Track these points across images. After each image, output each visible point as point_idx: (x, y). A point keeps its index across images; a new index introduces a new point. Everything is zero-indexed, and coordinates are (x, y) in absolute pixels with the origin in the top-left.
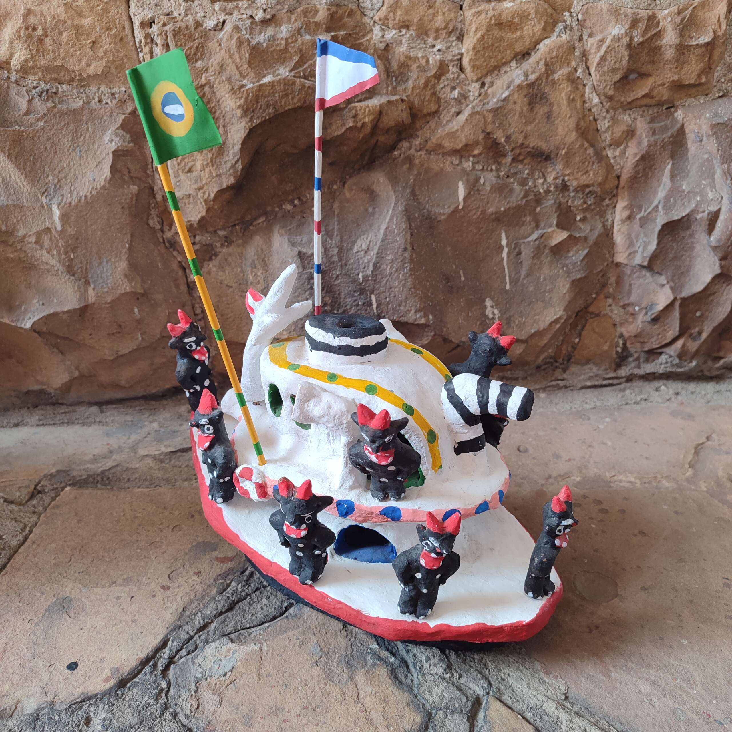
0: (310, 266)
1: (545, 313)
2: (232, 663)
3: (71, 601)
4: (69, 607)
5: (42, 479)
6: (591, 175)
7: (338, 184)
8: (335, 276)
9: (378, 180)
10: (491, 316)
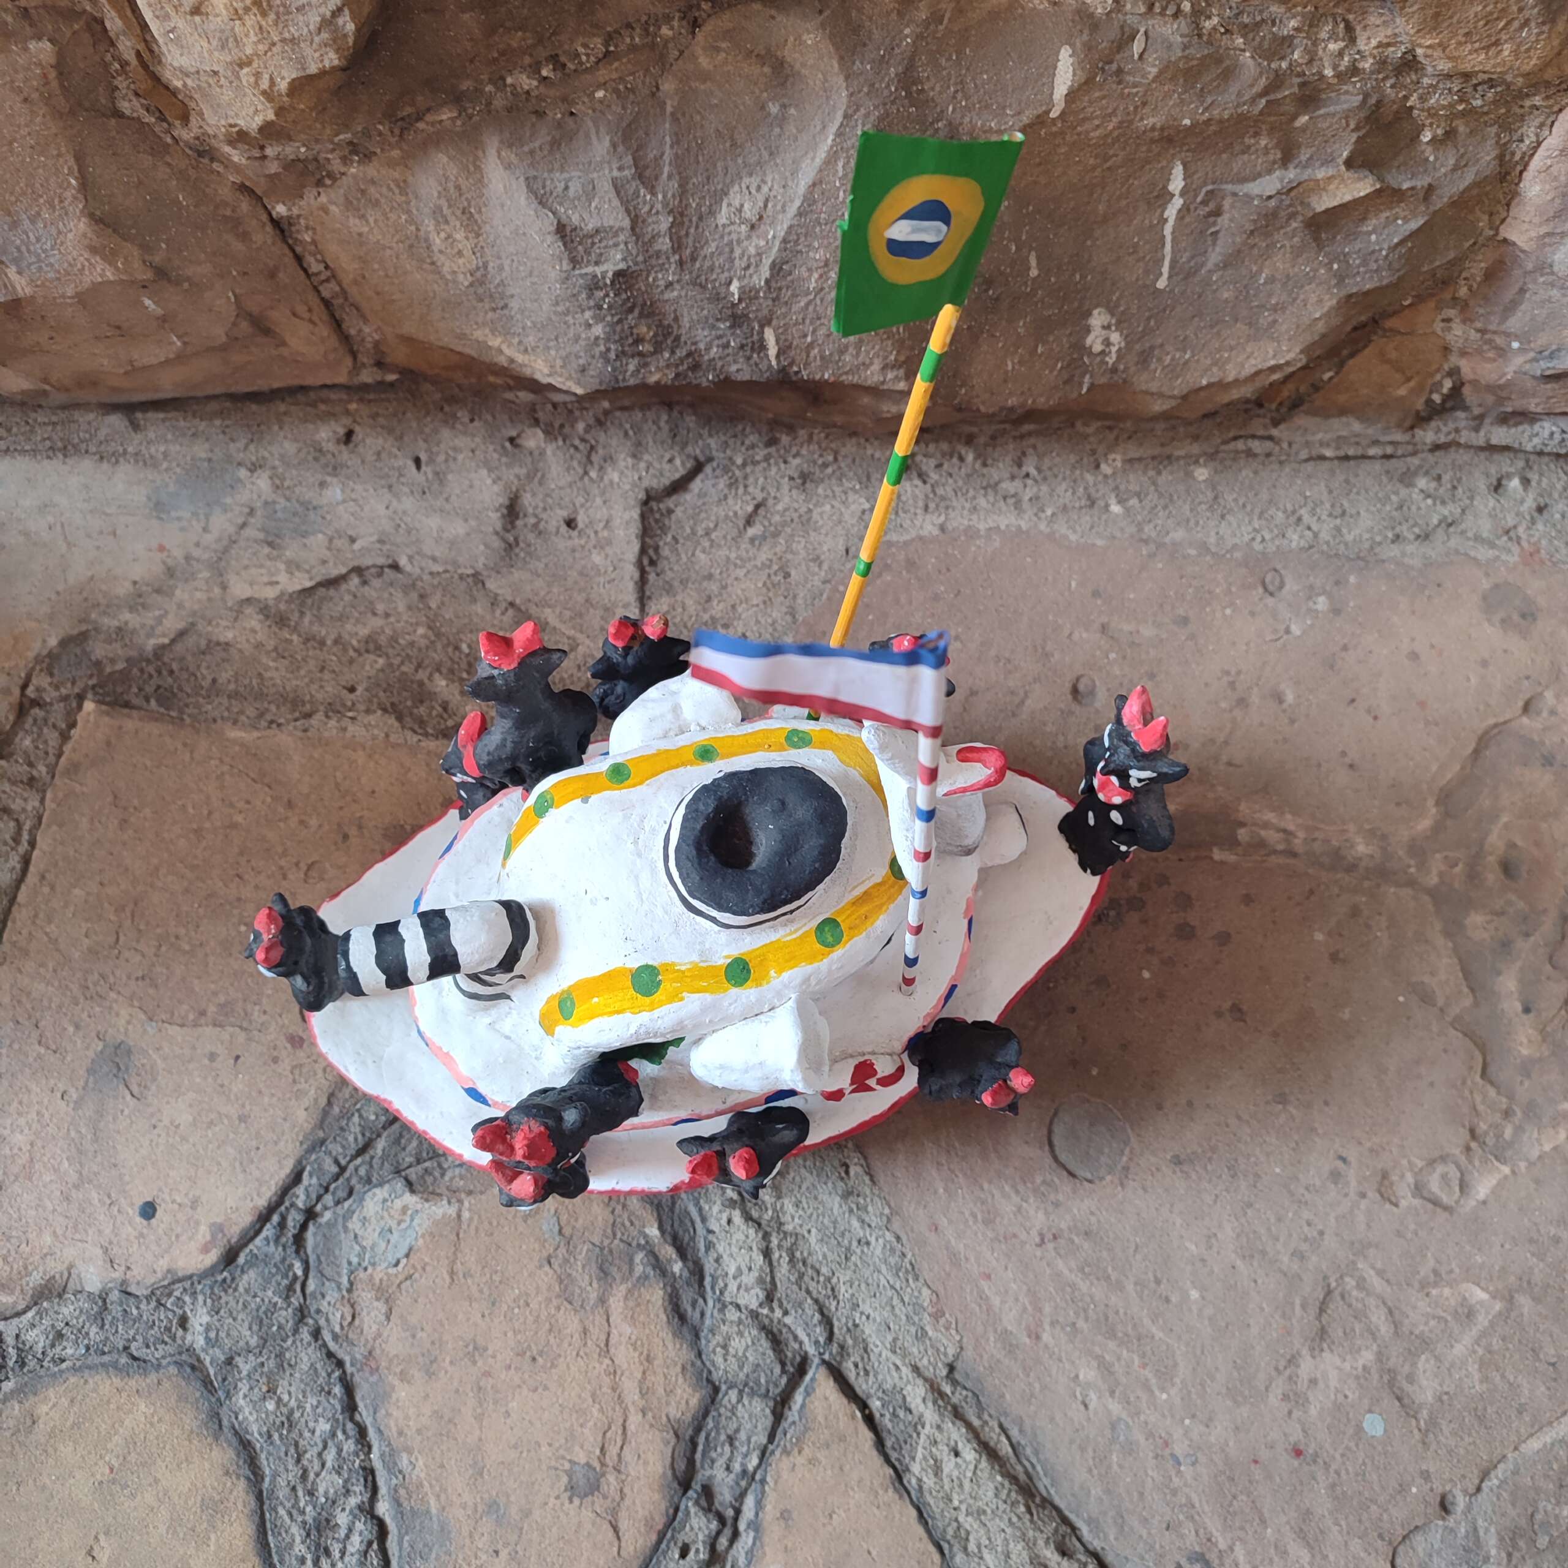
0: (593, 257)
1: (1249, 350)
2: (408, 1241)
3: (129, 1052)
4: (127, 1069)
5: (33, 669)
6: (1506, 53)
7: (675, 23)
8: (662, 283)
9: (798, 38)
10: (1098, 348)
